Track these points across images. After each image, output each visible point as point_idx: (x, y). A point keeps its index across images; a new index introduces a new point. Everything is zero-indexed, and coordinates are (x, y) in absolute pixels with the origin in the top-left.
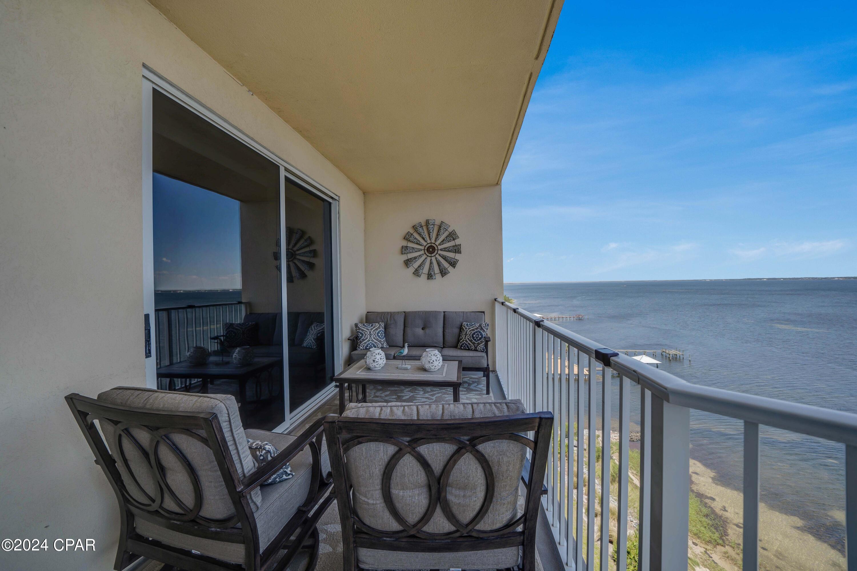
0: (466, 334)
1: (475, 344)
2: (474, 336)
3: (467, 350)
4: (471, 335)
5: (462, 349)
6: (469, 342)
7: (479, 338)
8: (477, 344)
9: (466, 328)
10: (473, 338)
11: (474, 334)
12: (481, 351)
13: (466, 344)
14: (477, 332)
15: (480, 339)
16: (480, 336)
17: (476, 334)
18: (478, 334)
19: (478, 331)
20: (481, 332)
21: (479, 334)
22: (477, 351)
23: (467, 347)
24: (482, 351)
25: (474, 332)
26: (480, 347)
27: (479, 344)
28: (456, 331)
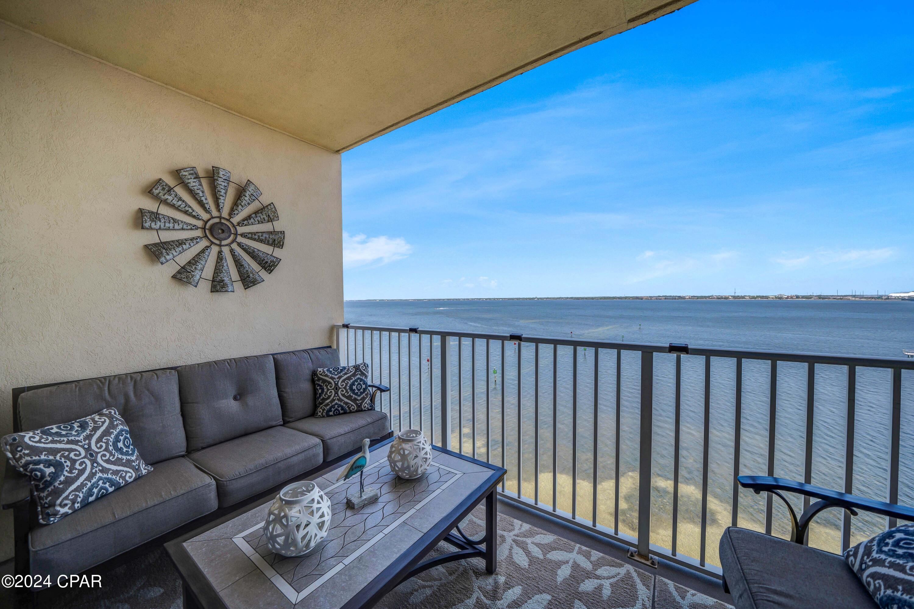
0: (337, 389)
1: (358, 400)
2: (354, 387)
3: (342, 414)
4: (348, 388)
5: (331, 416)
6: (346, 400)
7: (362, 390)
8: (361, 399)
9: (332, 378)
10: (353, 391)
11: (353, 384)
12: (369, 410)
13: (340, 406)
14: (356, 381)
15: (365, 390)
16: (364, 386)
17: (356, 383)
18: (359, 384)
19: (358, 379)
20: (363, 378)
21: (362, 383)
22: (362, 411)
23: (343, 408)
24: (370, 408)
25: (351, 381)
26: (366, 403)
27: (363, 399)
28: (306, 386)
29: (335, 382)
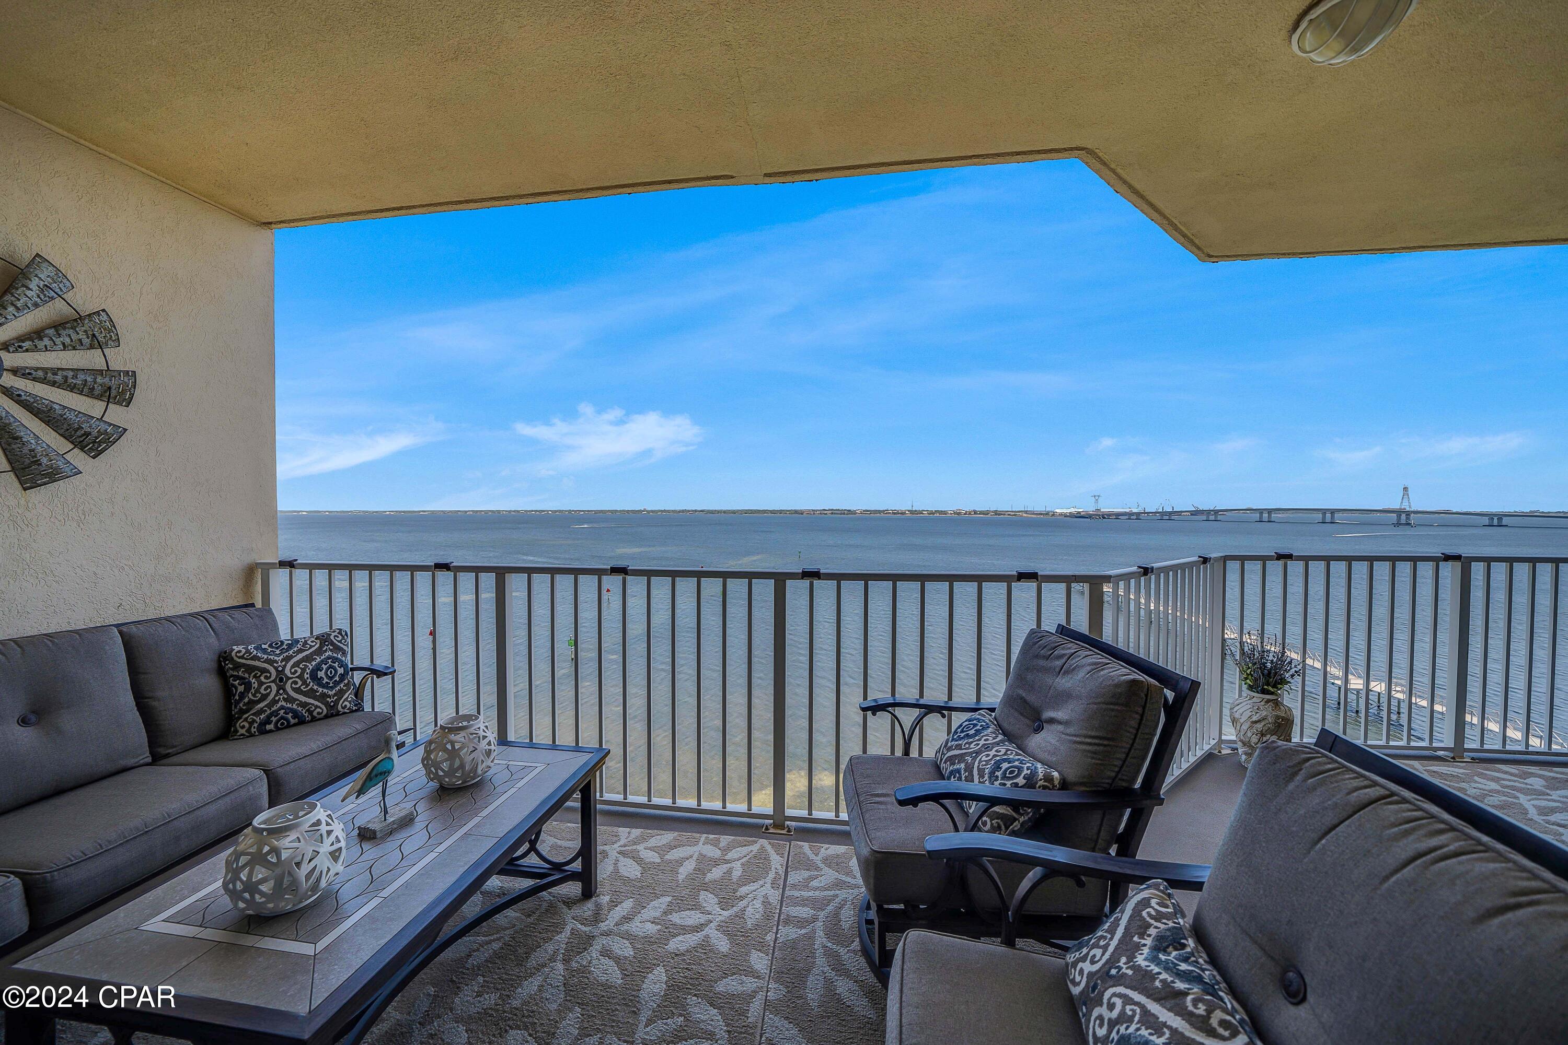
0: (281, 679)
1: (329, 696)
2: (321, 674)
3: (295, 725)
4: (306, 676)
5: (271, 731)
6: (303, 699)
7: (337, 678)
8: (335, 695)
9: (270, 662)
10: (319, 681)
11: (318, 668)
12: (352, 711)
13: (287, 711)
14: (324, 662)
15: (342, 677)
16: (341, 671)
17: (324, 667)
18: (331, 667)
19: (329, 658)
20: (339, 656)
21: (336, 665)
22: (338, 714)
23: (296, 714)
24: (354, 708)
25: (314, 663)
26: (346, 700)
27: (341, 693)
28: (209, 684)
29: (276, 668)
